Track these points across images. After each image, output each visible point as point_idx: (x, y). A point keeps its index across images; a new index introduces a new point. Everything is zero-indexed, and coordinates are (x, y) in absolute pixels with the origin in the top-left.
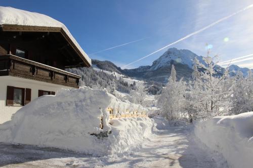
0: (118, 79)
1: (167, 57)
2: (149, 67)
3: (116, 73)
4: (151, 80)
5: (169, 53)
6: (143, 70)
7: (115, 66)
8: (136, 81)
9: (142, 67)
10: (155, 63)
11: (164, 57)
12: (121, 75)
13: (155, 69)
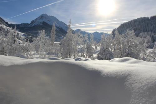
0: (6, 30)
1: (40, 19)
2: (28, 24)
3: (4, 26)
4: (29, 33)
5: (42, 17)
6: (24, 26)
7: (4, 21)
8: (19, 33)
9: (23, 24)
10: (32, 22)
11: (39, 19)
12: (8, 28)
13: (32, 26)
